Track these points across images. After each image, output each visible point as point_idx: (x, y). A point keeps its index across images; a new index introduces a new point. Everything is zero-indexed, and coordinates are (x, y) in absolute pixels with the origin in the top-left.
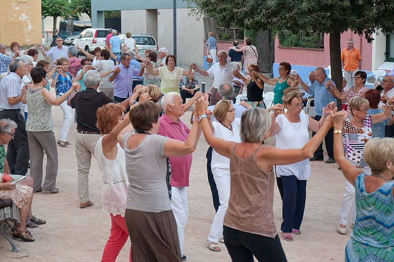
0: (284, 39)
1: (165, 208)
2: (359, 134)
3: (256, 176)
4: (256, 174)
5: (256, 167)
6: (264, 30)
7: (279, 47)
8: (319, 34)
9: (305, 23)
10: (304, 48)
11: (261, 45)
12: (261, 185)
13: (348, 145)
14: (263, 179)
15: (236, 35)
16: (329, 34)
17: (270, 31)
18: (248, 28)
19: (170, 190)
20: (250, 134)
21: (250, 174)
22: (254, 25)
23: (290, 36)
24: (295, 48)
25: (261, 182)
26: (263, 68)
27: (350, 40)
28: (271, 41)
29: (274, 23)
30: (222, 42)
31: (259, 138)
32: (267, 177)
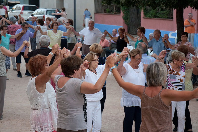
0: (147, 12)
1: (81, 128)
2: (177, 76)
3: (162, 109)
4: (161, 108)
5: (161, 103)
6: (133, 6)
7: (144, 18)
8: (170, 9)
9: (160, 2)
10: (160, 18)
11: (132, 16)
12: (165, 114)
13: (170, 82)
14: (166, 110)
15: (115, 9)
16: (176, 9)
17: (137, 7)
18: (123, 5)
19: (86, 116)
20: (154, 81)
21: (157, 108)
22: (126, 3)
23: (151, 10)
24: (154, 18)
25: (165, 113)
26: (133, 32)
27: (190, 14)
28: (138, 14)
29: (140, 2)
30: (106, 14)
31: (161, 83)
32: (169, 109)
